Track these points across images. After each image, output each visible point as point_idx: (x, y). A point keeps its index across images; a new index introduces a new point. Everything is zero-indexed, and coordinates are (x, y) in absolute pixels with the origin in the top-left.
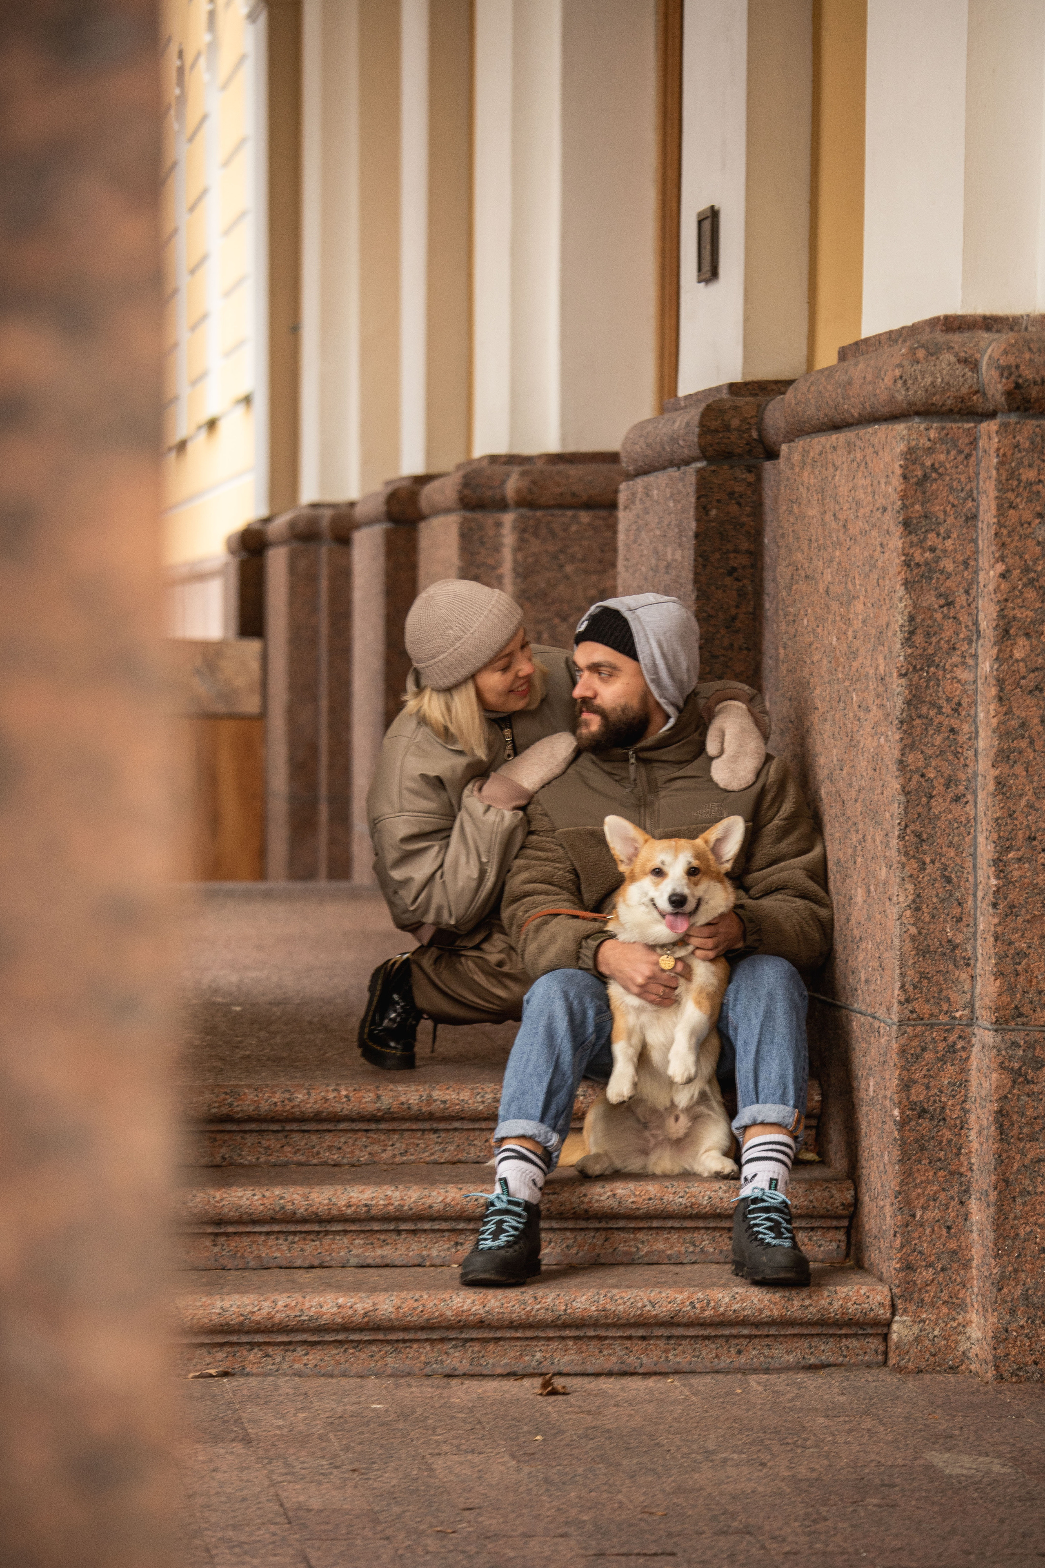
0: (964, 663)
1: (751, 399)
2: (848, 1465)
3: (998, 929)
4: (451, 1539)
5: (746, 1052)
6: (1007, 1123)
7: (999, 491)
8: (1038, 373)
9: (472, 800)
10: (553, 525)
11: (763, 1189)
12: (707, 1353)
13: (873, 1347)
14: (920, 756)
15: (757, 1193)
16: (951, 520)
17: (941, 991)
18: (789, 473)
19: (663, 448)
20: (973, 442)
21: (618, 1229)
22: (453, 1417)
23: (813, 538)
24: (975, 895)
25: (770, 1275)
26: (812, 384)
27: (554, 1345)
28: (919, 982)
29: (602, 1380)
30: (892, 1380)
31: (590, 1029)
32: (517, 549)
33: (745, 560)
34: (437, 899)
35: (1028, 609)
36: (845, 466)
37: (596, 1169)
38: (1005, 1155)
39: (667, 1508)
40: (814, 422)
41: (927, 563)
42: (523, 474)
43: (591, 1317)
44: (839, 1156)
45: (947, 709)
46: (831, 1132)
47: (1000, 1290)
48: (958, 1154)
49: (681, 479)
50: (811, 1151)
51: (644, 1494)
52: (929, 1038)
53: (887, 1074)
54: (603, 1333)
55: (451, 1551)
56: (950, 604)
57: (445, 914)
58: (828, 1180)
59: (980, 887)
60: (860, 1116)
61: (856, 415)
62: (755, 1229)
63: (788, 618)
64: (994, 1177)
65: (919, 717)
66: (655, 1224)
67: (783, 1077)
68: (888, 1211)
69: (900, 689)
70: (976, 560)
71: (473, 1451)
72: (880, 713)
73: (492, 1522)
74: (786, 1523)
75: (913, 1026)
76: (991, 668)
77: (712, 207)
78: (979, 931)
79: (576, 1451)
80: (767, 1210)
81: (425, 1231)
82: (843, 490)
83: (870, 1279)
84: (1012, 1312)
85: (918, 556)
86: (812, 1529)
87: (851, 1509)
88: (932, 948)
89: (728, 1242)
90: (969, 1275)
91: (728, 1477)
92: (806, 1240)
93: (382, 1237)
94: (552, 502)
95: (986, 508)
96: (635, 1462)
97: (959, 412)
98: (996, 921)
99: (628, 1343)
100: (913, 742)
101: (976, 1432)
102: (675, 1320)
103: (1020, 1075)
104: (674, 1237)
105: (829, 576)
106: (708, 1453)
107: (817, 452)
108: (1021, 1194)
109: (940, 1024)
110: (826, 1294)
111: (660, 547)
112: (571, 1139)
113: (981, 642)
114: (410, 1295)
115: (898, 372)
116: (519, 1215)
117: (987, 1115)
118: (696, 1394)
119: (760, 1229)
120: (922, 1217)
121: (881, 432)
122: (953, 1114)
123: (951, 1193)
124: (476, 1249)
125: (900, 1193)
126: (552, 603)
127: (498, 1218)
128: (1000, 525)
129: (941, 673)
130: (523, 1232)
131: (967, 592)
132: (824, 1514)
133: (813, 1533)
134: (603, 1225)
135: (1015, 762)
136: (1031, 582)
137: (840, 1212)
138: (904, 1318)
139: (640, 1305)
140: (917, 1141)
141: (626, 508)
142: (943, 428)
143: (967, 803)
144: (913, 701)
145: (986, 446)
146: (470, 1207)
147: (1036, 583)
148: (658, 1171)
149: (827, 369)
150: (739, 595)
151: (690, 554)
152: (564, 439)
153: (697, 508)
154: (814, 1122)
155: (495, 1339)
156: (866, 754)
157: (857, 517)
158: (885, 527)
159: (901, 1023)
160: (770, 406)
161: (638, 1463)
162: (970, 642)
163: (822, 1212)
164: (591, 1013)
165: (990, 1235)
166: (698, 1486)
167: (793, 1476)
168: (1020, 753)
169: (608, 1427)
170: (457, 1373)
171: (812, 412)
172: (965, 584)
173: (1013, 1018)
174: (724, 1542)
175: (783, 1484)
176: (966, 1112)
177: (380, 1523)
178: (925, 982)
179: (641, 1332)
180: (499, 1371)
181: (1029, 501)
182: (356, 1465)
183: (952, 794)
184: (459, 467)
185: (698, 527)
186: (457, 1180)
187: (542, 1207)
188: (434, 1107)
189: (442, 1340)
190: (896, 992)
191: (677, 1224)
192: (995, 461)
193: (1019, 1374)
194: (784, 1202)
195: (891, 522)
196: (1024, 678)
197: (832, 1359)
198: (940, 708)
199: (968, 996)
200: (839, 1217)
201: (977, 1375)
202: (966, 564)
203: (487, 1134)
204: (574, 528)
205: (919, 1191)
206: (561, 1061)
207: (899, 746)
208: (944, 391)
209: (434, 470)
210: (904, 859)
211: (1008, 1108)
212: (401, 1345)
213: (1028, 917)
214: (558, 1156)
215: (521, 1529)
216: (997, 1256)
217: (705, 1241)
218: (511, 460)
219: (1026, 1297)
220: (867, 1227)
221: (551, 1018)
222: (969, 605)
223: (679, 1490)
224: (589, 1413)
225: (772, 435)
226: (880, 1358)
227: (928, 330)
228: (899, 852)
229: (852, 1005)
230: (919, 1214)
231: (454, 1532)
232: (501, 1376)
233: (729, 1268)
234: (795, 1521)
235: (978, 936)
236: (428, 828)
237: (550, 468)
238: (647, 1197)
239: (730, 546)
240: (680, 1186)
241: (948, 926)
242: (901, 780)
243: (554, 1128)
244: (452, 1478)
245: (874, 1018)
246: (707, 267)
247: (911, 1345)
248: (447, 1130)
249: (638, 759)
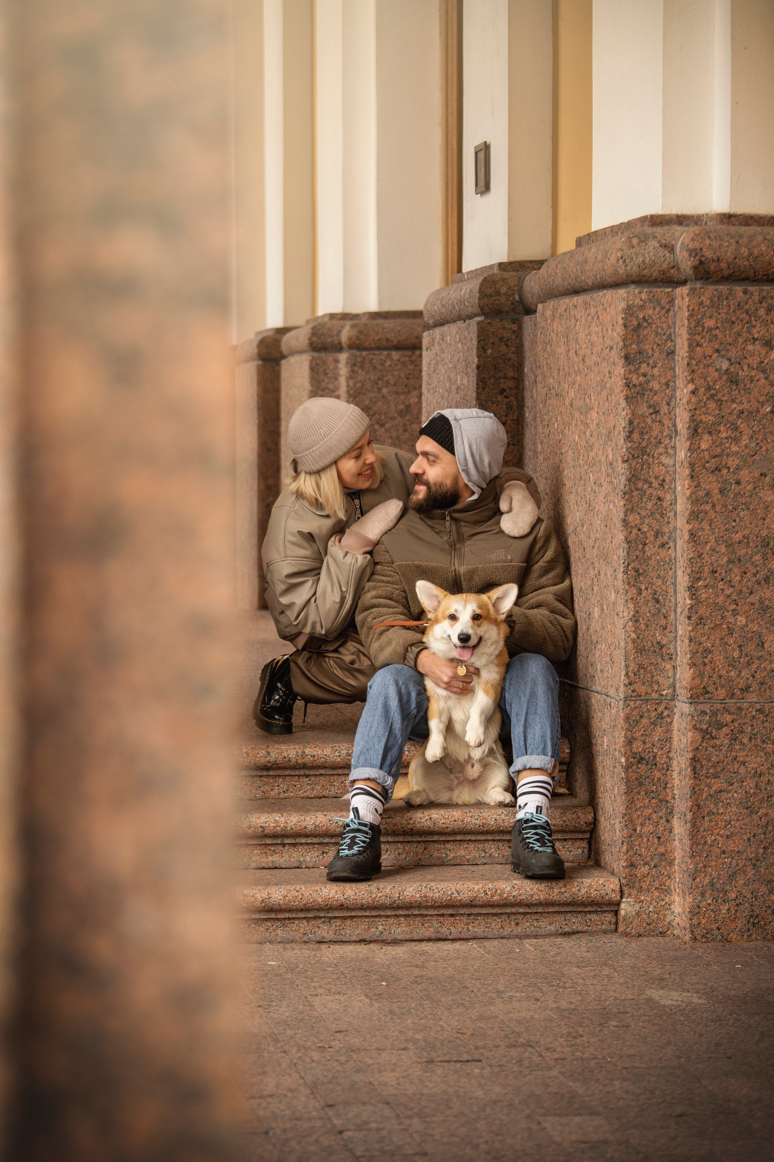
0: (666, 453)
1: (514, 273)
2: (595, 1000)
3: (692, 634)
4: (328, 1052)
5: (518, 720)
6: (698, 766)
7: (690, 334)
8: (715, 253)
9: (335, 548)
10: (374, 361)
11: (532, 813)
12: (495, 924)
13: (608, 919)
14: (638, 517)
15: (529, 816)
16: (657, 354)
17: (653, 677)
18: (543, 324)
19: (454, 308)
20: (672, 302)
21: (433, 841)
22: (324, 970)
23: (561, 368)
24: (675, 611)
25: (538, 872)
26: (559, 262)
27: (391, 920)
28: (638, 671)
29: (424, 944)
30: (621, 941)
31: (413, 705)
32: (350, 378)
33: (511, 384)
34: (312, 617)
35: (710, 415)
36: (583, 318)
37: (418, 801)
38: (697, 788)
39: (474, 1030)
40: (560, 289)
41: (641, 385)
42: (353, 326)
43: (416, 901)
44: (582, 790)
45: (655, 484)
46: (577, 774)
47: (694, 879)
48: (665, 788)
49: (467, 329)
50: (563, 787)
51: (458, 1021)
52: (645, 709)
53: (617, 734)
54: (425, 912)
55: (329, 1060)
56: (656, 412)
57: (318, 627)
58: (575, 807)
59: (679, 606)
60: (597, 763)
61: (590, 284)
62: (527, 841)
63: (544, 423)
64: (690, 803)
65: (637, 490)
66: (458, 838)
67: (543, 736)
68: (618, 827)
69: (623, 471)
70: (674, 382)
71: (339, 993)
72: (609, 488)
73: (355, 1041)
74: (555, 1039)
75: (634, 701)
76: (686, 455)
77: (486, 142)
78: (679, 636)
79: (409, 993)
80: (535, 827)
81: (302, 844)
82: (582, 335)
83: (605, 874)
84: (703, 894)
85: (635, 380)
86: (573, 1042)
87: (598, 1029)
88: (646, 648)
89: (508, 849)
90: (673, 870)
91: (514, 1009)
92: (561, 847)
93: (272, 849)
94: (373, 346)
95: (681, 346)
96: (450, 999)
97: (661, 281)
98: (690, 628)
99: (441, 919)
100: (633, 507)
101: (680, 976)
102: (473, 903)
103: (707, 733)
104: (471, 846)
105: (573, 394)
106: (499, 993)
107: (563, 309)
108: (708, 814)
109: (652, 699)
110: (576, 884)
111: (453, 375)
112: (400, 780)
113: (678, 438)
114: (294, 887)
115: (619, 254)
116: (366, 833)
117: (685, 761)
118: (488, 953)
119: (531, 841)
120: (641, 831)
121: (608, 295)
122: (662, 760)
123: (660, 814)
124: (337, 856)
125: (626, 815)
126: (374, 414)
127: (352, 835)
128: (691, 358)
129: (651, 459)
130: (369, 844)
131: (668, 404)
132: (581, 1032)
133: (574, 1045)
134: (423, 839)
135: (702, 520)
136: (712, 396)
137: (584, 828)
138: (629, 900)
139: (449, 893)
140: (637, 779)
141: (427, 349)
142: (651, 292)
143: (669, 548)
144: (633, 479)
145: (680, 304)
146: (332, 828)
147: (716, 398)
148: (460, 802)
149: (569, 252)
150: (507, 408)
151: (473, 379)
152: (380, 302)
153: (478, 349)
154: (565, 767)
155: (351, 917)
156: (600, 516)
157: (592, 353)
158: (612, 360)
159: (626, 699)
160: (527, 278)
161: (452, 1000)
162: (671, 438)
163: (572, 828)
164: (413, 695)
165: (687, 842)
166: (494, 1014)
167: (558, 1008)
168: (706, 513)
169: (431, 975)
170: (325, 940)
171: (559, 282)
172: (667, 398)
173: (702, 695)
174: (514, 1053)
175: (551, 1013)
176: (670, 759)
177: (279, 1041)
178: (642, 671)
179: (450, 912)
180: (354, 938)
181: (711, 341)
182: (261, 1003)
183: (659, 542)
184: (307, 322)
185: (479, 361)
186: (323, 809)
187: (381, 827)
188: (306, 760)
189: (315, 918)
190: (623, 678)
191: (473, 838)
192: (687, 314)
193: (707, 937)
194: (547, 822)
195: (616, 356)
196: (708, 462)
197: (580, 928)
198: (651, 483)
199: (671, 680)
200: (584, 832)
201: (678, 937)
202: (667, 385)
203: (343, 778)
204: (388, 363)
205: (639, 813)
206: (393, 727)
207: (623, 510)
208: (651, 267)
209: (289, 324)
210: (627, 587)
211: (699, 756)
212: (287, 922)
213: (712, 625)
214: (392, 792)
215: (376, 1045)
216: (692, 856)
217: (492, 849)
218: (345, 317)
219: (712, 884)
220: (603, 838)
221: (386, 698)
222: (670, 413)
223: (481, 1018)
224: (417, 966)
225: (529, 298)
226: (613, 927)
227: (639, 225)
228: (624, 583)
229: (591, 687)
230: (639, 829)
231: (330, 1047)
232: (356, 942)
233: (509, 867)
234: (561, 1037)
235: (678, 639)
236: (304, 568)
237: (371, 322)
238: (453, 819)
239: (501, 374)
240: (475, 812)
241: (658, 632)
242: (625, 533)
243: (389, 774)
244: (326, 1011)
245: (607, 696)
246: (482, 183)
247: (634, 918)
248: (316, 775)
249: (451, 517)
